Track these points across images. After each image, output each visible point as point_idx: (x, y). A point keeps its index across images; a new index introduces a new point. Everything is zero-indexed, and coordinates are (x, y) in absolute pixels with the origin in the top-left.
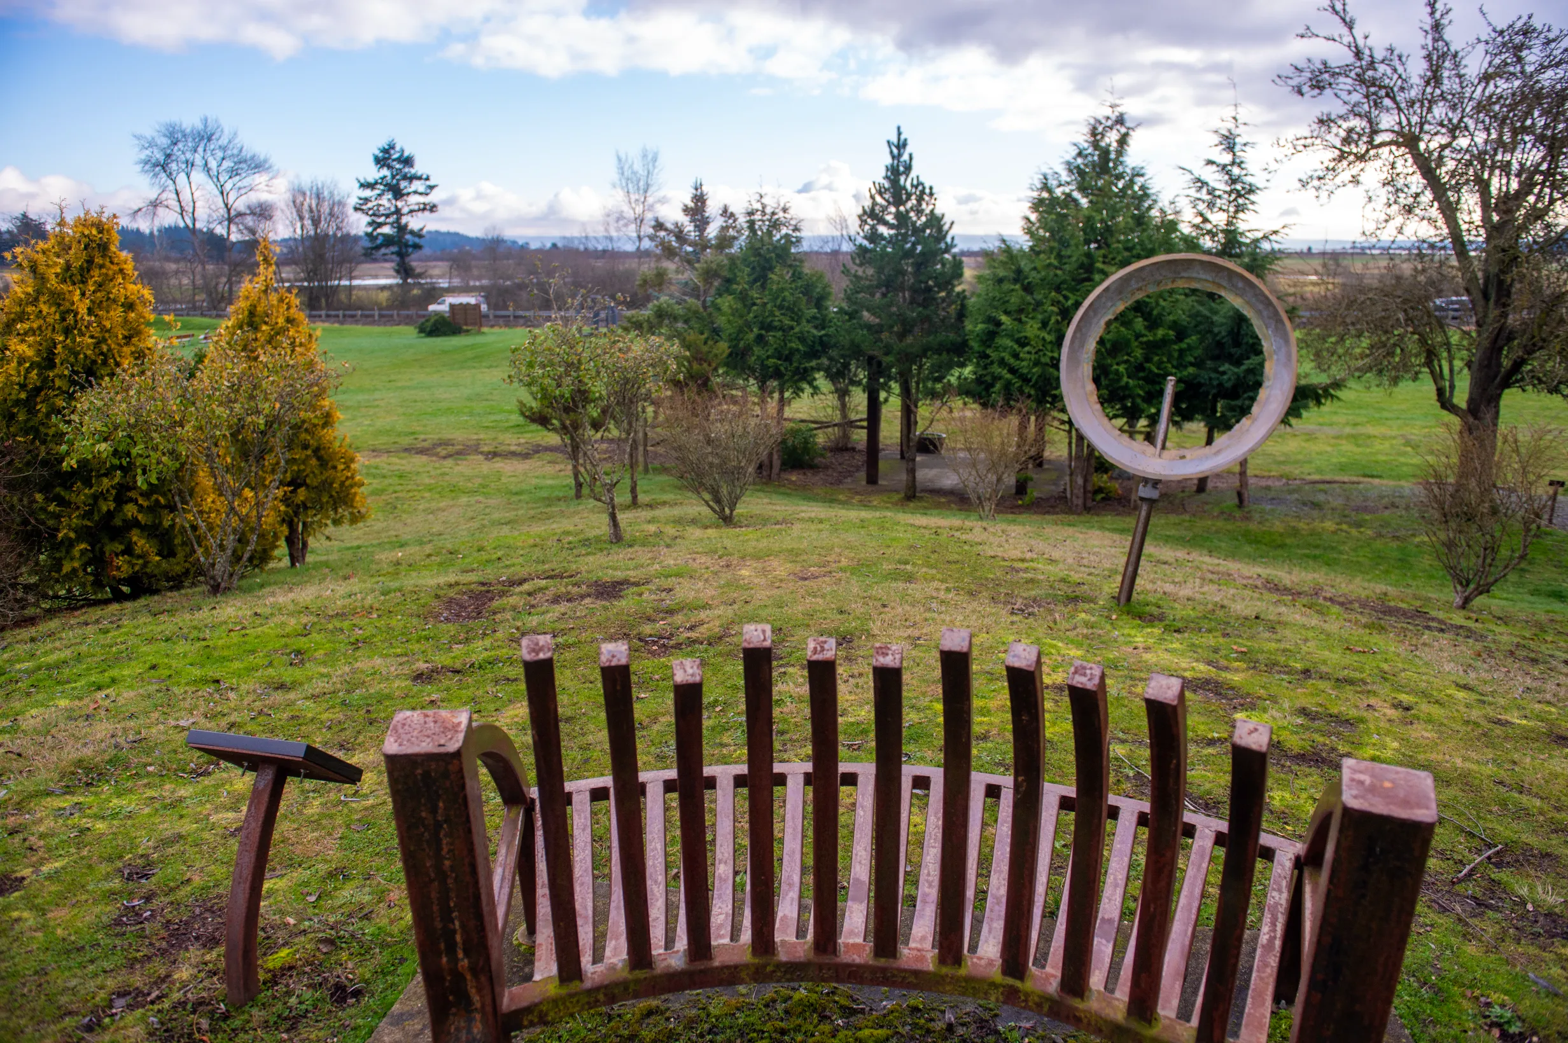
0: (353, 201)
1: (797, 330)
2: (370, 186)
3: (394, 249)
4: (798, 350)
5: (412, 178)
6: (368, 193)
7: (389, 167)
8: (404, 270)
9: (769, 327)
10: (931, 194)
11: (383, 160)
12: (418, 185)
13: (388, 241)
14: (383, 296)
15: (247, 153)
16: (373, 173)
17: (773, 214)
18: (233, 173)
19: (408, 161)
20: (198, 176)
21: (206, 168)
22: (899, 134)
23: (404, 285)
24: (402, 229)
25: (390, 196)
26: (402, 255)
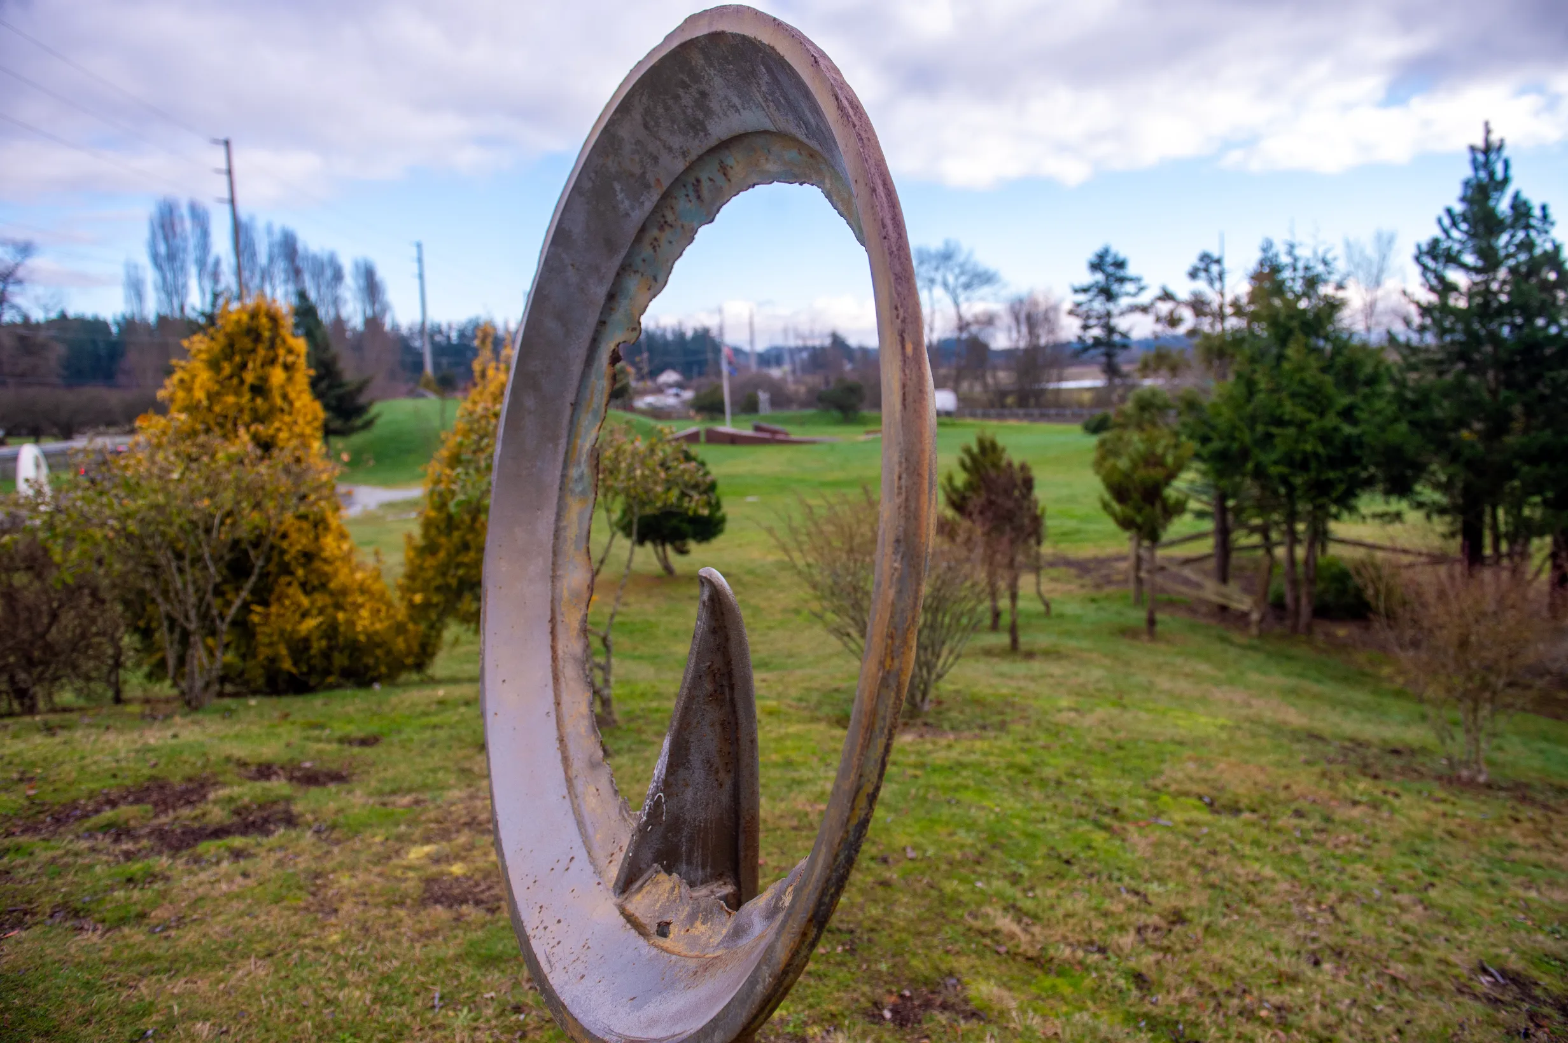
0: (1067, 305)
1: (1315, 425)
2: (1085, 290)
3: (1102, 350)
4: (1316, 455)
5: (1122, 280)
6: (1082, 297)
7: (1103, 271)
8: (1111, 370)
9: (1280, 422)
10: (1545, 217)
11: (1097, 265)
12: (1130, 287)
13: (1097, 342)
14: (1087, 397)
15: (980, 269)
16: (1088, 278)
17: (1307, 268)
18: (967, 286)
19: (1120, 264)
20: (938, 291)
21: (945, 285)
22: (1488, 132)
23: (1110, 388)
24: (1110, 330)
25: (1101, 298)
26: (1109, 355)
